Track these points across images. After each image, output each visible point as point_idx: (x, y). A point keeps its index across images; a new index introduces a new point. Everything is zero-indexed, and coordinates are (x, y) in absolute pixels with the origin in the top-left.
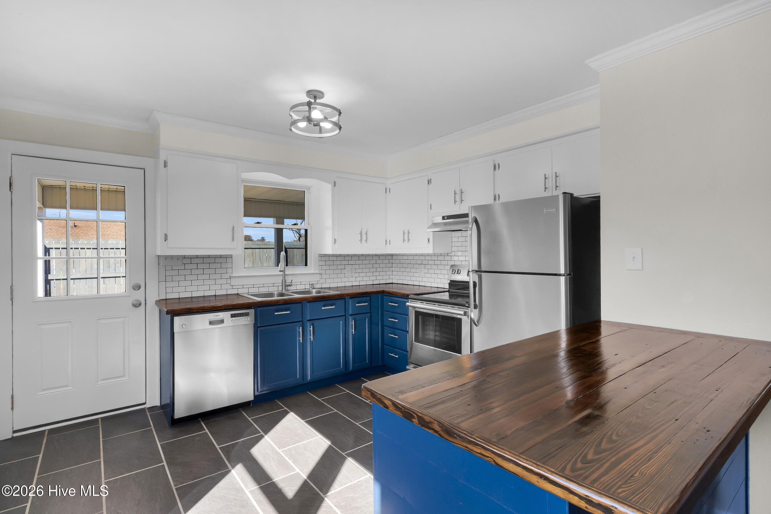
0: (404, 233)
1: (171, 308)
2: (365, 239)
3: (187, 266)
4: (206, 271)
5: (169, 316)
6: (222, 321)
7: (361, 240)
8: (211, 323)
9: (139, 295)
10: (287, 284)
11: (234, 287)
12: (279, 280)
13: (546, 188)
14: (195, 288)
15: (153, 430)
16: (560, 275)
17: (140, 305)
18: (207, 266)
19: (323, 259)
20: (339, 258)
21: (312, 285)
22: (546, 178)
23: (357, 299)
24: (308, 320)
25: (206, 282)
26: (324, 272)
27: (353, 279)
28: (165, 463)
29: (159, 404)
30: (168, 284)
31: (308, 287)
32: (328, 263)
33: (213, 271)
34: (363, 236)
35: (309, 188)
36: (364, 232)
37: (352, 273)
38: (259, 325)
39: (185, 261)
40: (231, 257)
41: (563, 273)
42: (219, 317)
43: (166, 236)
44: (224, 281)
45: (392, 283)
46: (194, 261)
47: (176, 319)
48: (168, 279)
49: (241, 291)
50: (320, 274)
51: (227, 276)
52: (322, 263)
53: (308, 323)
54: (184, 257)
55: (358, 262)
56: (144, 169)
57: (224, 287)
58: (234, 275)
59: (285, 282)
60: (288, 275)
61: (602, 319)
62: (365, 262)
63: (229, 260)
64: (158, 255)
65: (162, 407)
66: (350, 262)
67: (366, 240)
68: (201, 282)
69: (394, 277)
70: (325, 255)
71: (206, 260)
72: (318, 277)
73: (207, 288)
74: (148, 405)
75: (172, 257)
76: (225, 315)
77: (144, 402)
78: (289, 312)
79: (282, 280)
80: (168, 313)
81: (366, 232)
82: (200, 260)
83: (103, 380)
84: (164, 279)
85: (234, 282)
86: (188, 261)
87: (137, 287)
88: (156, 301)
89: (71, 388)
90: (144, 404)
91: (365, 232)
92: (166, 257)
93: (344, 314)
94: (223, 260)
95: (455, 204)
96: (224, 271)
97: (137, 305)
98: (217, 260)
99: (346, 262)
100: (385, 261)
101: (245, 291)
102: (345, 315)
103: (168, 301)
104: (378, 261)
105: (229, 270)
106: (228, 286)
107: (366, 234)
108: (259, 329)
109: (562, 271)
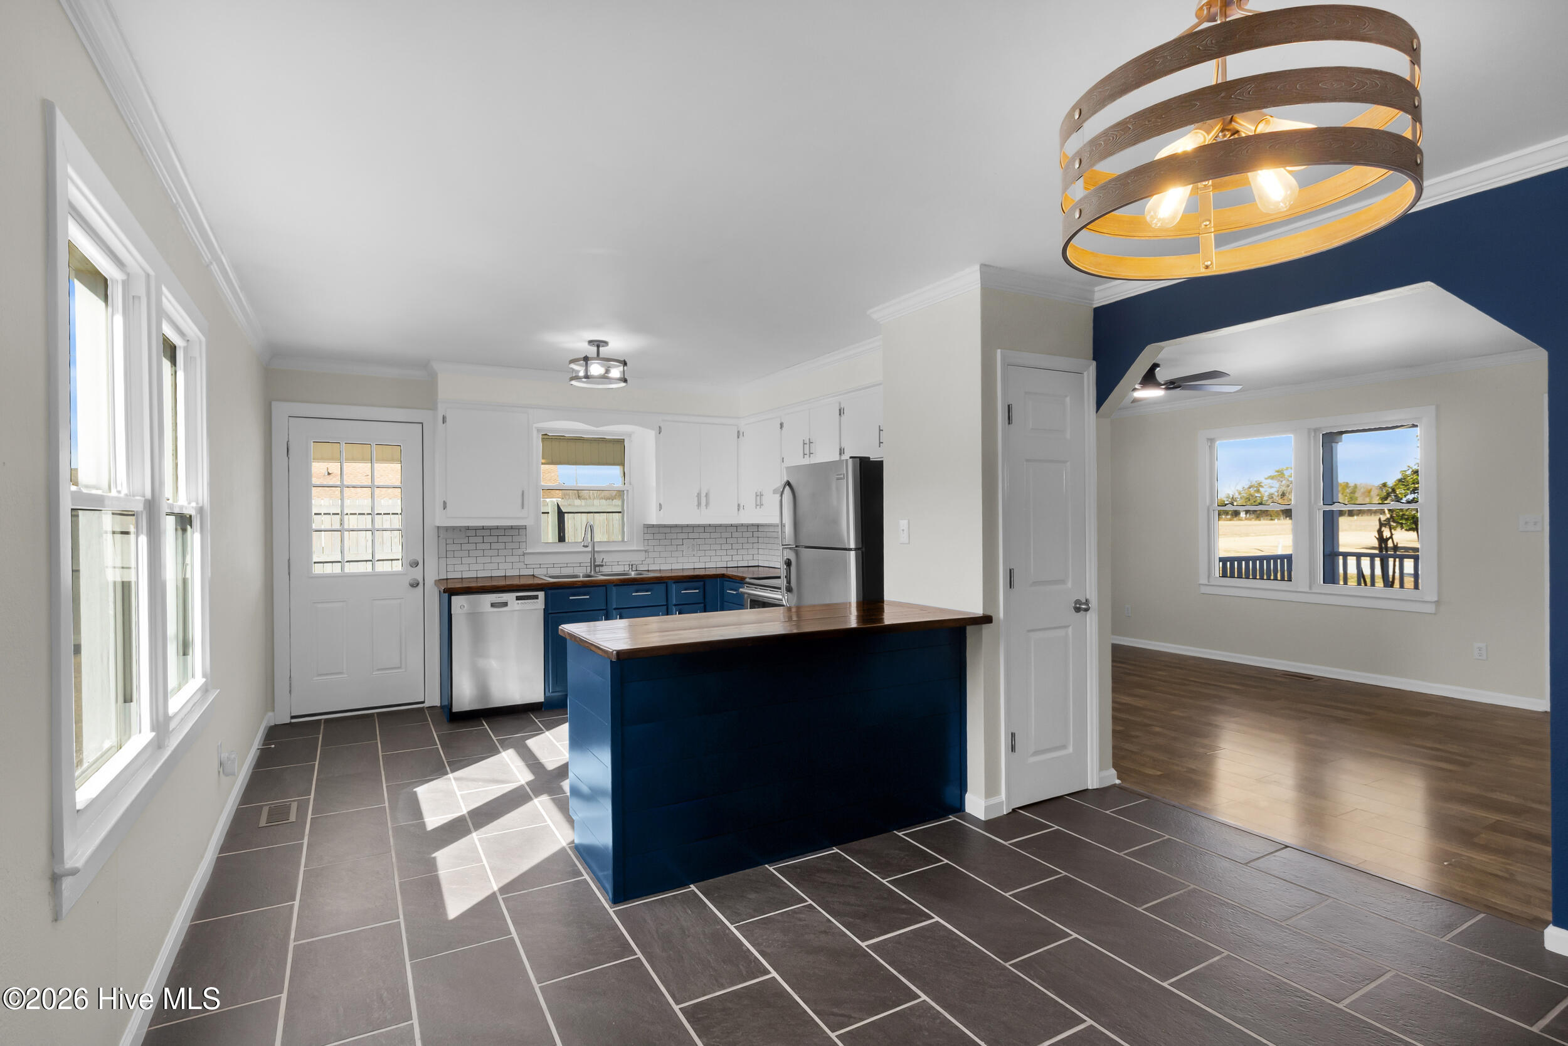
0: (757, 496)
1: (450, 586)
2: (705, 504)
3: (472, 540)
4: (494, 546)
5: (446, 595)
6: (505, 604)
7: (699, 504)
8: (493, 605)
9: (417, 574)
10: (596, 564)
11: (528, 566)
12: (587, 559)
13: (880, 443)
14: (480, 567)
15: (431, 723)
16: (850, 550)
17: (418, 584)
18: (495, 539)
19: (650, 530)
20: (673, 530)
21: (632, 565)
22: (880, 430)
23: (686, 585)
24: (615, 609)
25: (494, 559)
26: (651, 548)
27: (696, 559)
28: (439, 746)
29: (439, 705)
30: (450, 561)
31: (627, 568)
32: (657, 536)
33: (502, 546)
34: (702, 500)
35: (630, 435)
36: (703, 495)
37: (693, 550)
38: (550, 612)
39: (470, 533)
40: (525, 528)
41: (853, 547)
42: (502, 599)
43: (445, 503)
44: (516, 559)
45: (758, 566)
46: (479, 533)
47: (454, 598)
48: (450, 554)
49: (537, 572)
50: (646, 551)
51: (520, 552)
52: (648, 536)
53: (614, 612)
54: (468, 528)
55: (703, 535)
56: (422, 423)
57: (516, 565)
58: (529, 551)
59: (595, 561)
60: (598, 552)
61: (885, 599)
62: (713, 535)
63: (522, 532)
64: (438, 527)
65: (442, 707)
66: (691, 536)
67: (707, 505)
68: (488, 560)
69: (760, 557)
70: (653, 526)
71: (494, 532)
72: (642, 556)
73: (495, 566)
74: (426, 705)
75: (454, 528)
76: (509, 597)
77: (423, 700)
78: (588, 597)
79: (591, 559)
80: (445, 591)
81: (707, 494)
82: (487, 533)
83: (378, 670)
84: (444, 555)
85: (529, 560)
86: (473, 533)
87: (415, 564)
88: (436, 581)
89: (346, 676)
90: (423, 702)
91: (705, 494)
92: (447, 529)
93: (665, 604)
94: (515, 532)
95: (804, 457)
96: (516, 545)
97: (414, 585)
98: (508, 532)
99: (684, 536)
100: (746, 534)
101: (543, 571)
102: (667, 605)
103: (449, 581)
104: (735, 535)
105: (523, 545)
106: (522, 565)
107: (707, 495)
108: (550, 616)
109: (852, 546)
